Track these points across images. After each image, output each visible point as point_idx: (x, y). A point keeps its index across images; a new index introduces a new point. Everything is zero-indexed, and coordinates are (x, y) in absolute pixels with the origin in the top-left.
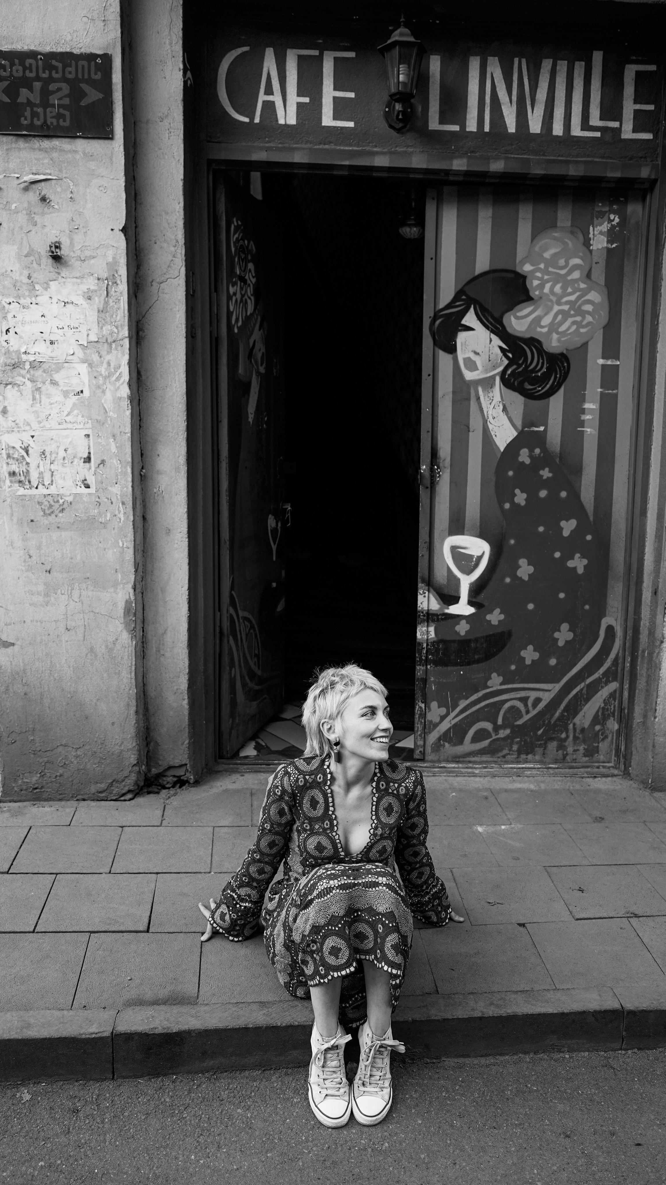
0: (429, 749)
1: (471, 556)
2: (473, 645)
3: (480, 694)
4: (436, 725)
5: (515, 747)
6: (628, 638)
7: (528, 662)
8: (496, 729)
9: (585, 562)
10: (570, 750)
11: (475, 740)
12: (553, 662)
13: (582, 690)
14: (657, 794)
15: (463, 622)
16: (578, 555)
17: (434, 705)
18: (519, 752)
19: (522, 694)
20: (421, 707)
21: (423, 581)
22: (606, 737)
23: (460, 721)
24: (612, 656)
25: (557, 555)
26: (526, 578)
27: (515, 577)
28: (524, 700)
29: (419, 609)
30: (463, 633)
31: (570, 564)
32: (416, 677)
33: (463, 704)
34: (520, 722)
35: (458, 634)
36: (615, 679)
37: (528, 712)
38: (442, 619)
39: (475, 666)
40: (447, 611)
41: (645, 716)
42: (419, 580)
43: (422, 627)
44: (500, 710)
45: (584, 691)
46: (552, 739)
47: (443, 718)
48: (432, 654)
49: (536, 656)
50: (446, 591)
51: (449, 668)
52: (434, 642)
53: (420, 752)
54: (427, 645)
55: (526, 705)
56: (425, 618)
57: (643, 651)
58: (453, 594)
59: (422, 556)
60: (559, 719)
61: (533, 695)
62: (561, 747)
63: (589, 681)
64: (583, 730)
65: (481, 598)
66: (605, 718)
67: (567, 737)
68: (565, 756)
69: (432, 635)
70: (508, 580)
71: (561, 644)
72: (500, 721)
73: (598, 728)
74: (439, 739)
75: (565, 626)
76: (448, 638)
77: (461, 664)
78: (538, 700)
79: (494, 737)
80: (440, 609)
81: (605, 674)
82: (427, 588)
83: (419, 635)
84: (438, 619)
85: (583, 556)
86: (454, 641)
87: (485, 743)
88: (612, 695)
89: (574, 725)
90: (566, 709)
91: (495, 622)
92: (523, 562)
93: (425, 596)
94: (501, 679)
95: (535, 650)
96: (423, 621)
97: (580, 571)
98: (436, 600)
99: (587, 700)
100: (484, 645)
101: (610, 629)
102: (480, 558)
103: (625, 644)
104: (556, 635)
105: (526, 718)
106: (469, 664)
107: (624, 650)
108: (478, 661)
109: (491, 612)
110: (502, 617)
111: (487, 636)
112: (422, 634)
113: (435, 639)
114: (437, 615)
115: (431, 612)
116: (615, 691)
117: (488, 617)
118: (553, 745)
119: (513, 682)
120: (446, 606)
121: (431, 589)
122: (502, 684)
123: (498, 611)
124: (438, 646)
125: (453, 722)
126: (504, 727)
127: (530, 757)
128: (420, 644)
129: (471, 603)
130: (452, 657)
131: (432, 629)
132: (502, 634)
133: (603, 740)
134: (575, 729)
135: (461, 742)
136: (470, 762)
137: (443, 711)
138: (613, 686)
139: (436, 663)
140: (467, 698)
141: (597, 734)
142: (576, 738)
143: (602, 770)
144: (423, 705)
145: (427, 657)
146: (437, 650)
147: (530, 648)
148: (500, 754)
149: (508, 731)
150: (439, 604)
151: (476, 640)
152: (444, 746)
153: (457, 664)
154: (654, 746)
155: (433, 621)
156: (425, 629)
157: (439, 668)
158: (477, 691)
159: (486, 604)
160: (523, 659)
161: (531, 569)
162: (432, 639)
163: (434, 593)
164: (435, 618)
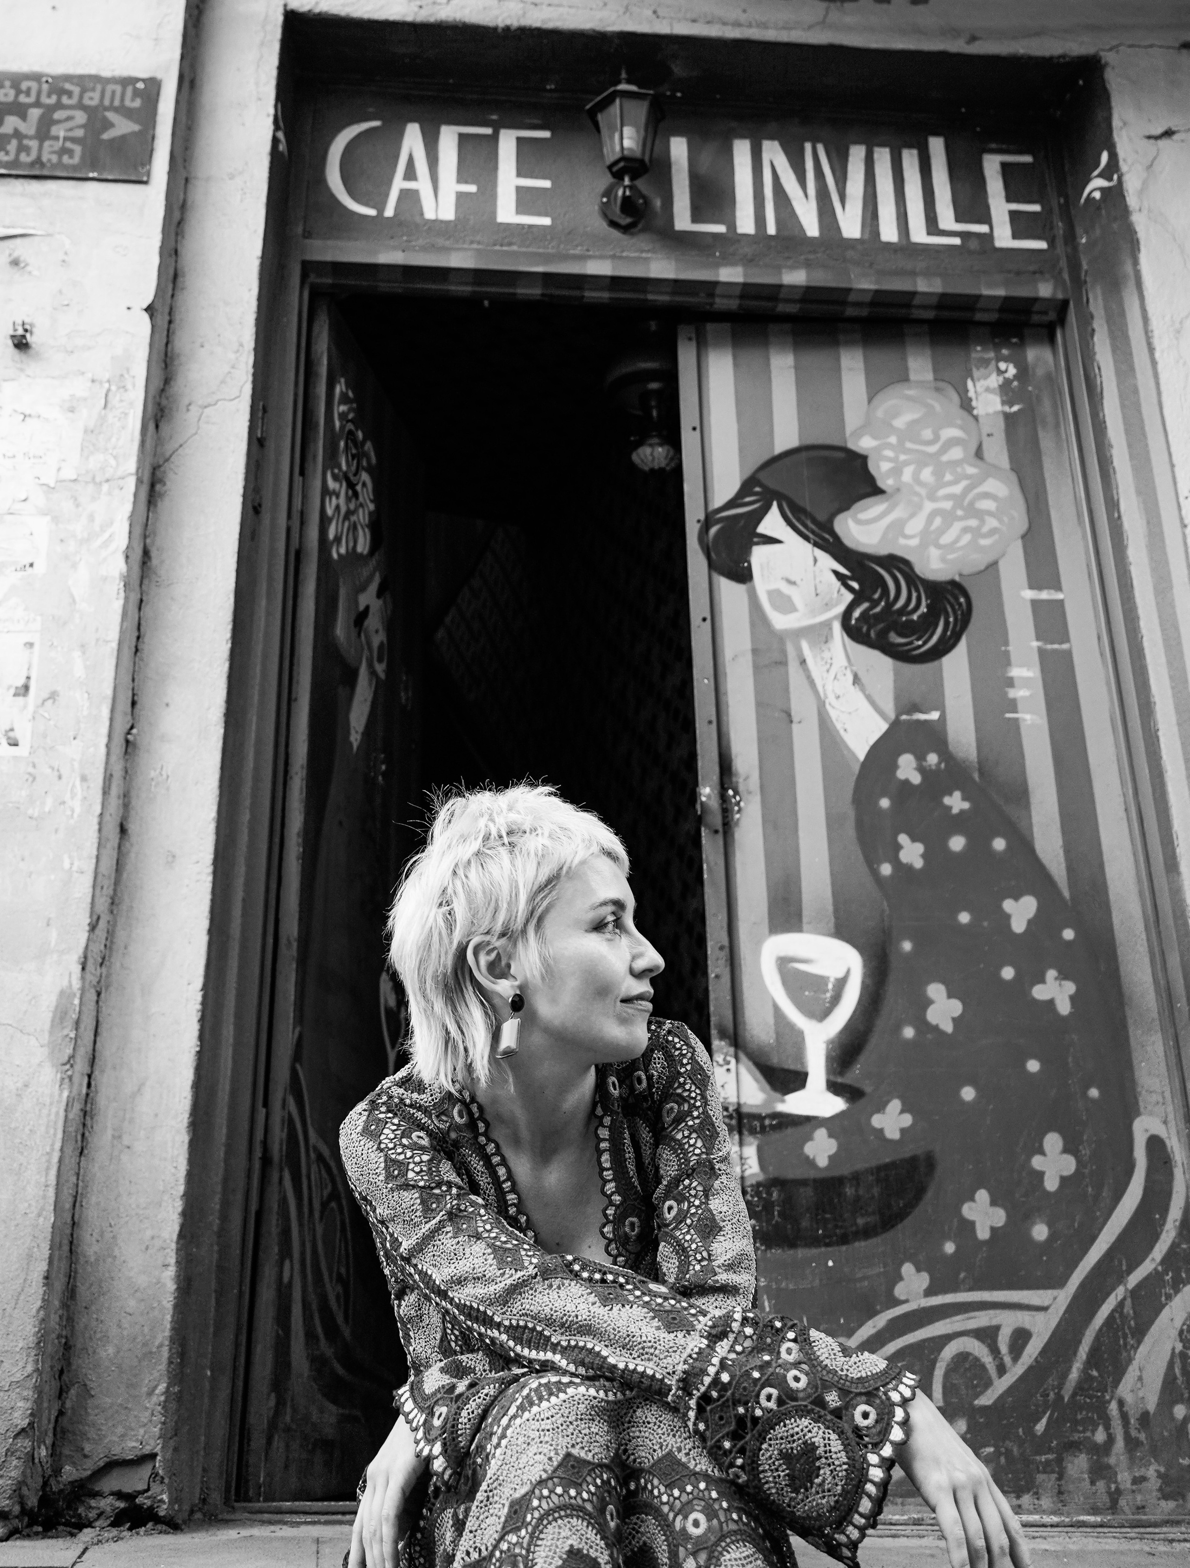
1: (823, 980)
2: (849, 1191)
3: (880, 1321)
7: (983, 1233)
9: (1070, 987)
10: (1124, 1478)
12: (1041, 1232)
13: (1121, 1304)
15: (821, 1134)
16: (1051, 974)
19: (982, 1319)
21: (723, 1035)
24: (1175, 1213)
25: (1008, 973)
26: (948, 1027)
27: (924, 1026)
28: (987, 1335)
30: (822, 1162)
31: (1040, 992)
34: (986, 1399)
35: (810, 1163)
37: (1002, 1370)
38: (773, 1128)
39: (860, 1245)
40: (781, 1108)
45: (1128, 1309)
46: (1073, 1447)
48: (758, 1218)
49: (999, 1217)
50: (775, 1061)
51: (801, 1253)
52: (759, 1184)
55: (995, 1351)
58: (792, 1066)
59: (718, 975)
60: (1081, 1388)
61: (1008, 1322)
63: (1134, 1279)
64: (1145, 1418)
65: (855, 1075)
67: (1111, 1440)
68: (1115, 1496)
69: (753, 1166)
70: (909, 1032)
71: (1051, 1184)
72: (939, 1398)
73: (1180, 1411)
75: (1053, 1141)
76: (791, 1174)
77: (826, 1242)
78: (1021, 1337)
82: (732, 1050)
84: (763, 1127)
85: (1064, 976)
86: (804, 1183)
89: (1121, 1403)
91: (893, 1133)
92: (936, 991)
94: (923, 1280)
95: (994, 1203)
97: (1064, 1008)
99: (1140, 1333)
100: (876, 1191)
101: (1155, 1144)
102: (841, 983)
104: (1037, 1162)
105: (1001, 1385)
106: (844, 1240)
108: (867, 1233)
109: (880, 1108)
110: (907, 1120)
111: (879, 1169)
113: (761, 1178)
114: (759, 1117)
115: (745, 1110)
117: (877, 1121)
119: (955, 1288)
120: (778, 1095)
121: (742, 1056)
122: (929, 1292)
123: (895, 1105)
124: (770, 1194)
129: (834, 1087)
130: (805, 1223)
131: (750, 1151)
132: (913, 1161)
134: (1124, 1416)
140: (848, 1332)
142: (1132, 1444)
146: (768, 1206)
147: (982, 1195)
150: (762, 1090)
151: (856, 1178)
153: (815, 1242)
155: (753, 1132)
157: (777, 1254)
158: (872, 1313)
159: (868, 1089)
160: (970, 1226)
161: (956, 1007)
162: (753, 1175)
163: (750, 1064)
164: (757, 1123)
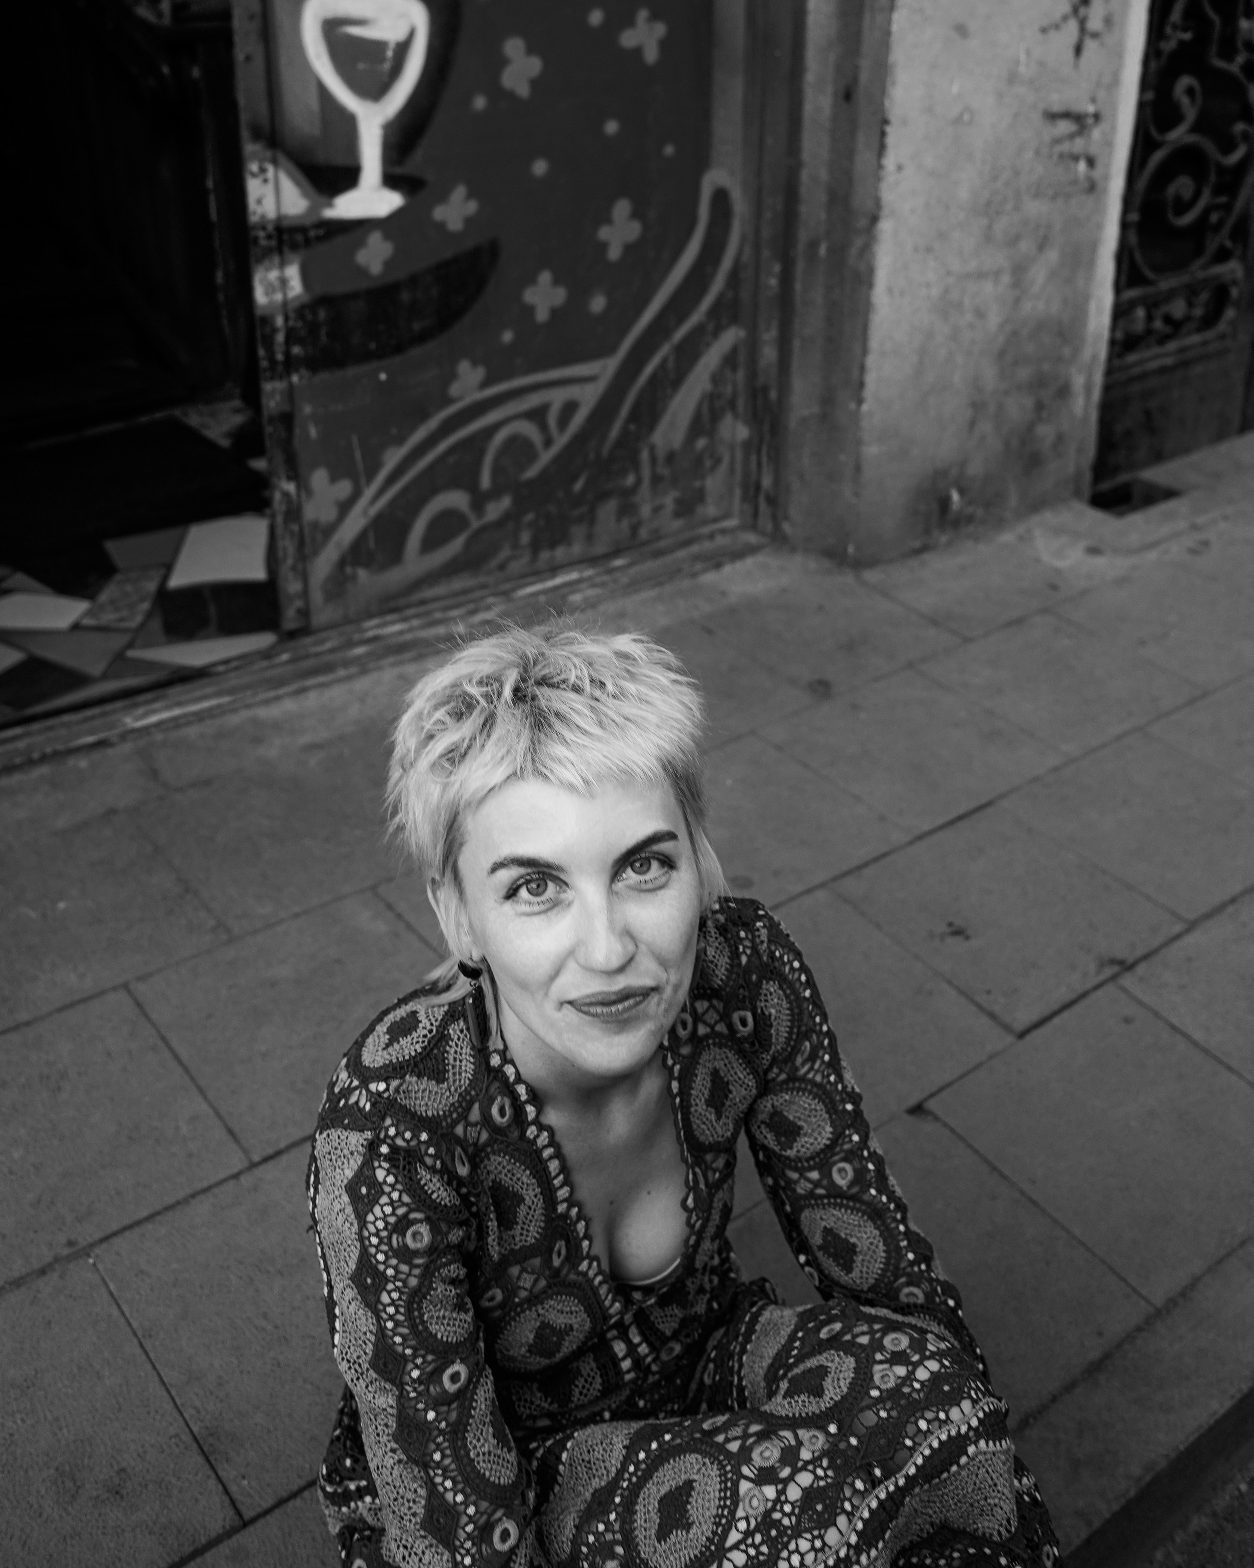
0: (317, 596)
1: (379, 46)
2: (405, 296)
3: (433, 423)
4: (329, 530)
5: (525, 537)
6: (768, 215)
7: (542, 315)
8: (479, 502)
9: (660, 29)
10: (645, 510)
11: (430, 544)
12: (598, 304)
13: (664, 361)
14: (872, 576)
15: (375, 237)
16: (643, 14)
17: (319, 478)
18: (535, 547)
19: (533, 400)
20: (286, 494)
21: (257, 135)
22: (718, 461)
23: (392, 503)
24: (727, 263)
25: (596, 17)
26: (523, 91)
27: (497, 93)
28: (538, 415)
29: (254, 219)
30: (376, 268)
31: (628, 39)
32: (265, 413)
33: (393, 458)
34: (532, 472)
35: (362, 272)
36: (734, 319)
37: (548, 442)
38: (319, 239)
39: (416, 352)
40: (330, 213)
41: (828, 400)
42: (245, 133)
43: (268, 270)
44: (482, 452)
45: (671, 364)
46: (604, 496)
47: (345, 507)
48: (301, 341)
49: (560, 295)
50: (321, 157)
51: (351, 371)
52: (303, 307)
53: (299, 611)
54: (287, 319)
55: (543, 427)
56: (273, 243)
57: (813, 245)
58: (340, 160)
59: (248, 59)
60: (619, 444)
61: (557, 397)
62: (627, 509)
63: (679, 335)
64: (671, 457)
65: (415, 164)
66: (716, 417)
67: (639, 481)
68: (634, 530)
69: (296, 287)
70: (480, 103)
71: (614, 253)
72: (485, 481)
73: (701, 443)
74: (342, 563)
75: (622, 208)
76: (340, 288)
77: (380, 355)
78: (570, 408)
79: (475, 524)
80: (314, 209)
81: (714, 312)
82: (269, 154)
83: (260, 296)
84: (307, 241)
85: (655, 17)
86: (354, 296)
87: (456, 546)
88: (730, 361)
89: (652, 449)
90: (634, 416)
91: (455, 224)
92: (514, 47)
93: (265, 181)
94: (480, 373)
95: (556, 282)
96: (267, 253)
97: (651, 55)
98: (298, 183)
99: (677, 382)
100: (434, 292)
101: (721, 197)
102: (403, 48)
103: (757, 231)
104: (604, 233)
105: (546, 457)
106: (399, 349)
107: (757, 247)
108: (422, 338)
109: (443, 197)
110: (472, 207)
111: (438, 266)
112: (270, 289)
113: (306, 299)
114: (302, 229)
115: (285, 223)
116: (734, 350)
117: (439, 213)
118: (608, 510)
119: (509, 375)
120: (323, 199)
121: (282, 158)
122: (485, 384)
123: (460, 191)
124: (315, 314)
125: (373, 511)
126: (495, 493)
127: (560, 553)
128: (266, 321)
129: (390, 181)
130: (355, 339)
131: (293, 272)
132: (475, 254)
133: (713, 468)
134: (653, 460)
135: (396, 556)
136: (423, 602)
137: (344, 488)
138: (731, 337)
139: (313, 364)
140: (400, 441)
141: (699, 461)
142: (656, 479)
143: (721, 541)
144: (290, 487)
145: (287, 354)
146: (313, 328)
147: (545, 277)
148: (494, 563)
149: (506, 502)
150: (305, 195)
151: (413, 281)
152: (354, 577)
153: (367, 356)
154: (858, 469)
155: (294, 247)
156: (273, 275)
157: (324, 377)
158: (423, 416)
159: (430, 176)
160: (530, 310)
161: (535, 65)
162: (297, 298)
163: (291, 166)
164: (299, 238)
